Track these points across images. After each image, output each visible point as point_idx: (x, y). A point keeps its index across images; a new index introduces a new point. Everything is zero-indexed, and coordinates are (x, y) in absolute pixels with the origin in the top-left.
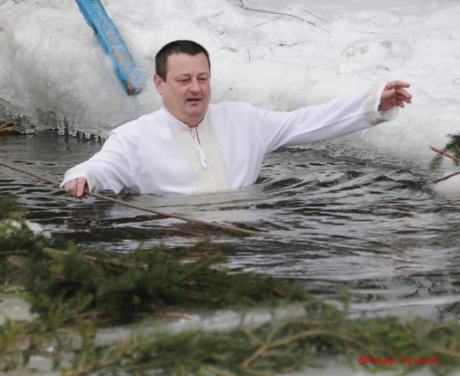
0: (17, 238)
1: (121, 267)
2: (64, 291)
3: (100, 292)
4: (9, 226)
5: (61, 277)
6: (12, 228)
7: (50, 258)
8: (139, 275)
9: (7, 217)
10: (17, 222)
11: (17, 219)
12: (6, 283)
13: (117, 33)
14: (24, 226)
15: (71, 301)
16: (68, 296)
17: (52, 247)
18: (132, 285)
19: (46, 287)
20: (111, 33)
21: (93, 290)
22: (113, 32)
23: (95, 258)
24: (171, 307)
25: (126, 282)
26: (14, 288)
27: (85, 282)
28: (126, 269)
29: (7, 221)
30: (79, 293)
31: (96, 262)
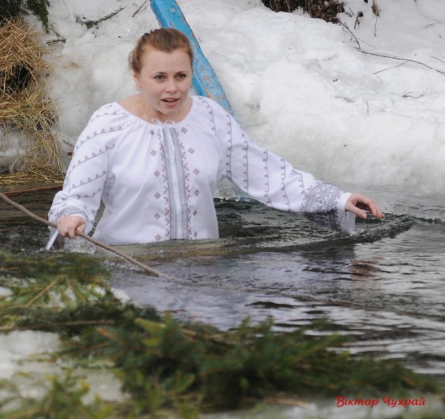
0: (102, 306)
1: (223, 344)
2: (160, 369)
3: (203, 372)
4: (92, 293)
5: (159, 353)
6: (95, 295)
7: (142, 330)
8: (246, 354)
9: (89, 282)
10: (102, 288)
11: (101, 285)
12: (90, 357)
13: (214, 75)
14: (109, 293)
15: (169, 380)
16: (165, 375)
17: (144, 317)
18: (240, 365)
19: (140, 363)
20: (206, 74)
21: (194, 369)
22: (209, 74)
23: (194, 333)
24: (282, 393)
25: (232, 362)
26: (100, 363)
27: (185, 360)
28: (231, 347)
29: (89, 287)
30: (179, 372)
31: (195, 337)
